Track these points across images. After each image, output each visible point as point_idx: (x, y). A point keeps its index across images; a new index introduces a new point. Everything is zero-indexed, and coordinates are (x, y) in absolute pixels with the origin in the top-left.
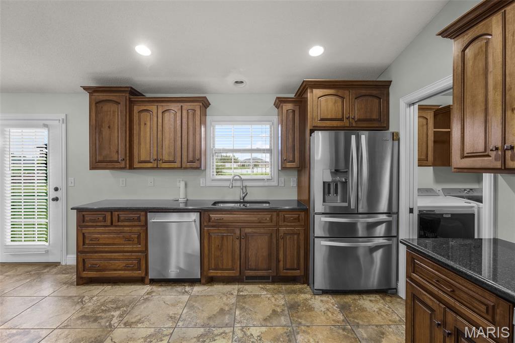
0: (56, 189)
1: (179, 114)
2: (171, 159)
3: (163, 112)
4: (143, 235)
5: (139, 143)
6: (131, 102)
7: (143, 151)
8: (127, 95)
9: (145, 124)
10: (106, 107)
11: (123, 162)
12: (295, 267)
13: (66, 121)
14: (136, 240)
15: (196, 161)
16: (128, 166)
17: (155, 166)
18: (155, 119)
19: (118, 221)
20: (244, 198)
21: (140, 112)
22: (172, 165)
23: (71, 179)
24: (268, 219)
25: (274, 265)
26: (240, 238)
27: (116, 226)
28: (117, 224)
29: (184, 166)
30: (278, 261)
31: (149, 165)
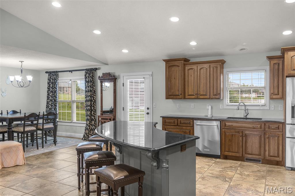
0: (148, 109)
1: (208, 70)
2: (205, 94)
3: (200, 69)
4: (192, 131)
5: (188, 86)
6: (184, 65)
7: (190, 90)
8: (183, 62)
9: (191, 76)
10: (173, 69)
11: (181, 96)
12: (276, 155)
13: (152, 75)
14: (188, 133)
15: (218, 95)
16: (183, 97)
17: (196, 97)
18: (196, 73)
19: (180, 124)
20: (246, 116)
21: (189, 70)
22: (205, 97)
23: (154, 104)
24: (259, 127)
25: (262, 153)
26: (242, 136)
27: (179, 126)
28: (180, 125)
29: (211, 97)
30: (265, 151)
31: (193, 97)
